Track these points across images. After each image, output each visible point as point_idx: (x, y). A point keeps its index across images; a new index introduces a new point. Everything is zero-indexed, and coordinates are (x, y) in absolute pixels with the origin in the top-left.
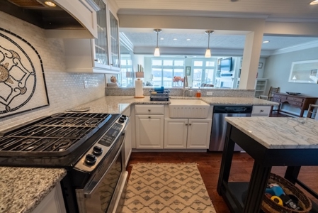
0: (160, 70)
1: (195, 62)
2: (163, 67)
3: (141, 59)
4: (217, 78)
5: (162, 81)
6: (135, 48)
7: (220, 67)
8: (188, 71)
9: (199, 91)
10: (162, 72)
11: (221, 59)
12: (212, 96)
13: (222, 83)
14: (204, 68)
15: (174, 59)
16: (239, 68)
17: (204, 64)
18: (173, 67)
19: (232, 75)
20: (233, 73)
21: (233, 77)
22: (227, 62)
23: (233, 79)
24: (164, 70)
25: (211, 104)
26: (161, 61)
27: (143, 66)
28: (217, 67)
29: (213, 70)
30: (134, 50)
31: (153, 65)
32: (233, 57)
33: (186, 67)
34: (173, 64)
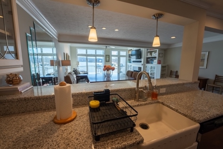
1: (113, 52)
2: (87, 55)
3: (66, 48)
4: (128, 64)
5: (87, 66)
6: (59, 36)
7: (130, 56)
8: (108, 58)
10: (87, 59)
11: (131, 50)
13: (133, 67)
14: (119, 56)
15: (96, 49)
16: (146, 57)
17: (119, 53)
18: (96, 56)
19: (141, 62)
20: (142, 60)
23: (142, 64)
24: (88, 57)
26: (85, 50)
27: (69, 54)
28: (128, 56)
29: (125, 58)
30: (58, 38)
31: (78, 53)
32: (141, 49)
33: (106, 56)
34: (96, 53)
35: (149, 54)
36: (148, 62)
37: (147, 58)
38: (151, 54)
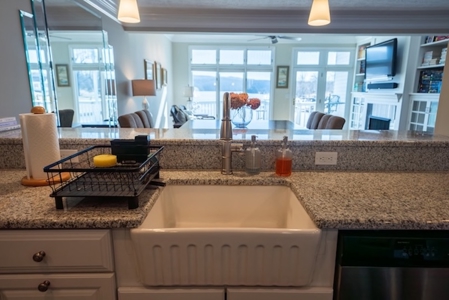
0: (213, 74)
1: (301, 55)
2: (219, 68)
4: (356, 94)
7: (365, 66)
8: (282, 77)
9: (284, 152)
10: (218, 79)
11: (367, 46)
12: (336, 169)
13: (370, 107)
14: (323, 68)
15: (247, 47)
16: (417, 66)
17: (323, 58)
18: (245, 68)
19: (395, 86)
20: (401, 80)
21: (400, 90)
22: (383, 53)
23: (399, 96)
24: (223, 75)
25: (322, 225)
26: (213, 53)
28: (357, 66)
29: (345, 74)
31: (194, 62)
32: (400, 38)
33: (278, 67)
34: (246, 60)
35: (430, 55)
36: (423, 87)
37: (422, 72)
38: (437, 56)
